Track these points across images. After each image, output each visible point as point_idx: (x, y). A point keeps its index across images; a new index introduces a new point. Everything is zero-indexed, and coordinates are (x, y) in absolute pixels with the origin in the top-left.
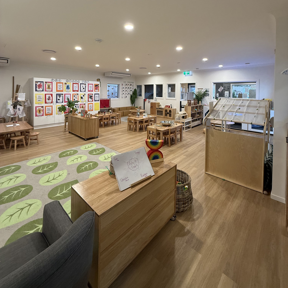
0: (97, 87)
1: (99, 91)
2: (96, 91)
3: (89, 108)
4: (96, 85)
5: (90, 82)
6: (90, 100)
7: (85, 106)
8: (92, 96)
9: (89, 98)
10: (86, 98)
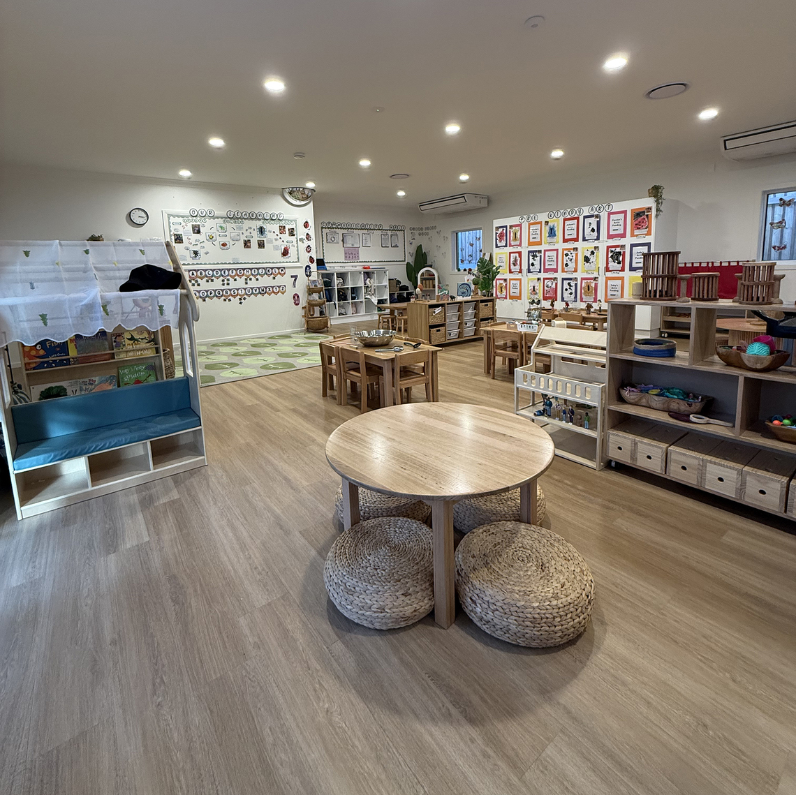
0: (640, 219)
1: (649, 233)
2: (637, 236)
3: (609, 293)
5: (617, 207)
7: (596, 285)
9: (610, 259)
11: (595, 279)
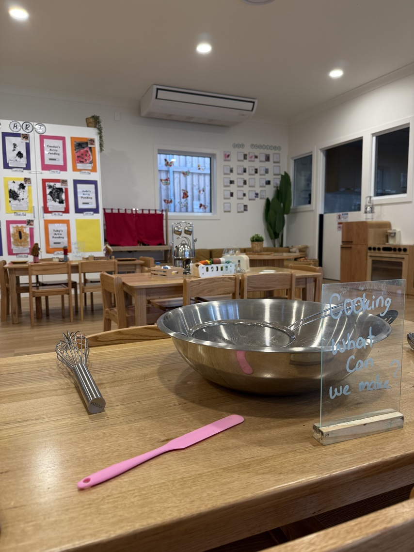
0: (82, 151)
1: (94, 170)
2: (80, 170)
3: (52, 240)
4: (78, 141)
5: (52, 129)
6: (52, 204)
7: (31, 230)
8: (61, 189)
9: (49, 197)
10: (34, 195)
11: (29, 222)
